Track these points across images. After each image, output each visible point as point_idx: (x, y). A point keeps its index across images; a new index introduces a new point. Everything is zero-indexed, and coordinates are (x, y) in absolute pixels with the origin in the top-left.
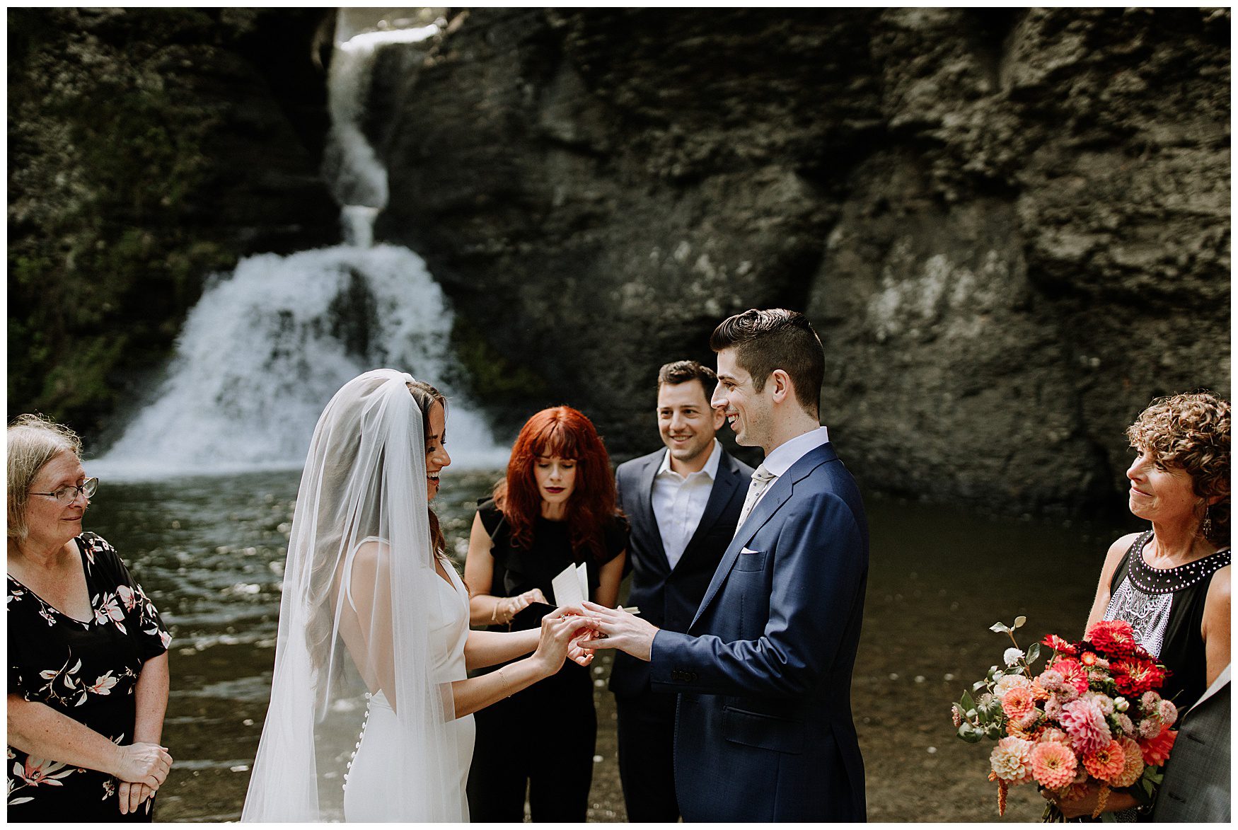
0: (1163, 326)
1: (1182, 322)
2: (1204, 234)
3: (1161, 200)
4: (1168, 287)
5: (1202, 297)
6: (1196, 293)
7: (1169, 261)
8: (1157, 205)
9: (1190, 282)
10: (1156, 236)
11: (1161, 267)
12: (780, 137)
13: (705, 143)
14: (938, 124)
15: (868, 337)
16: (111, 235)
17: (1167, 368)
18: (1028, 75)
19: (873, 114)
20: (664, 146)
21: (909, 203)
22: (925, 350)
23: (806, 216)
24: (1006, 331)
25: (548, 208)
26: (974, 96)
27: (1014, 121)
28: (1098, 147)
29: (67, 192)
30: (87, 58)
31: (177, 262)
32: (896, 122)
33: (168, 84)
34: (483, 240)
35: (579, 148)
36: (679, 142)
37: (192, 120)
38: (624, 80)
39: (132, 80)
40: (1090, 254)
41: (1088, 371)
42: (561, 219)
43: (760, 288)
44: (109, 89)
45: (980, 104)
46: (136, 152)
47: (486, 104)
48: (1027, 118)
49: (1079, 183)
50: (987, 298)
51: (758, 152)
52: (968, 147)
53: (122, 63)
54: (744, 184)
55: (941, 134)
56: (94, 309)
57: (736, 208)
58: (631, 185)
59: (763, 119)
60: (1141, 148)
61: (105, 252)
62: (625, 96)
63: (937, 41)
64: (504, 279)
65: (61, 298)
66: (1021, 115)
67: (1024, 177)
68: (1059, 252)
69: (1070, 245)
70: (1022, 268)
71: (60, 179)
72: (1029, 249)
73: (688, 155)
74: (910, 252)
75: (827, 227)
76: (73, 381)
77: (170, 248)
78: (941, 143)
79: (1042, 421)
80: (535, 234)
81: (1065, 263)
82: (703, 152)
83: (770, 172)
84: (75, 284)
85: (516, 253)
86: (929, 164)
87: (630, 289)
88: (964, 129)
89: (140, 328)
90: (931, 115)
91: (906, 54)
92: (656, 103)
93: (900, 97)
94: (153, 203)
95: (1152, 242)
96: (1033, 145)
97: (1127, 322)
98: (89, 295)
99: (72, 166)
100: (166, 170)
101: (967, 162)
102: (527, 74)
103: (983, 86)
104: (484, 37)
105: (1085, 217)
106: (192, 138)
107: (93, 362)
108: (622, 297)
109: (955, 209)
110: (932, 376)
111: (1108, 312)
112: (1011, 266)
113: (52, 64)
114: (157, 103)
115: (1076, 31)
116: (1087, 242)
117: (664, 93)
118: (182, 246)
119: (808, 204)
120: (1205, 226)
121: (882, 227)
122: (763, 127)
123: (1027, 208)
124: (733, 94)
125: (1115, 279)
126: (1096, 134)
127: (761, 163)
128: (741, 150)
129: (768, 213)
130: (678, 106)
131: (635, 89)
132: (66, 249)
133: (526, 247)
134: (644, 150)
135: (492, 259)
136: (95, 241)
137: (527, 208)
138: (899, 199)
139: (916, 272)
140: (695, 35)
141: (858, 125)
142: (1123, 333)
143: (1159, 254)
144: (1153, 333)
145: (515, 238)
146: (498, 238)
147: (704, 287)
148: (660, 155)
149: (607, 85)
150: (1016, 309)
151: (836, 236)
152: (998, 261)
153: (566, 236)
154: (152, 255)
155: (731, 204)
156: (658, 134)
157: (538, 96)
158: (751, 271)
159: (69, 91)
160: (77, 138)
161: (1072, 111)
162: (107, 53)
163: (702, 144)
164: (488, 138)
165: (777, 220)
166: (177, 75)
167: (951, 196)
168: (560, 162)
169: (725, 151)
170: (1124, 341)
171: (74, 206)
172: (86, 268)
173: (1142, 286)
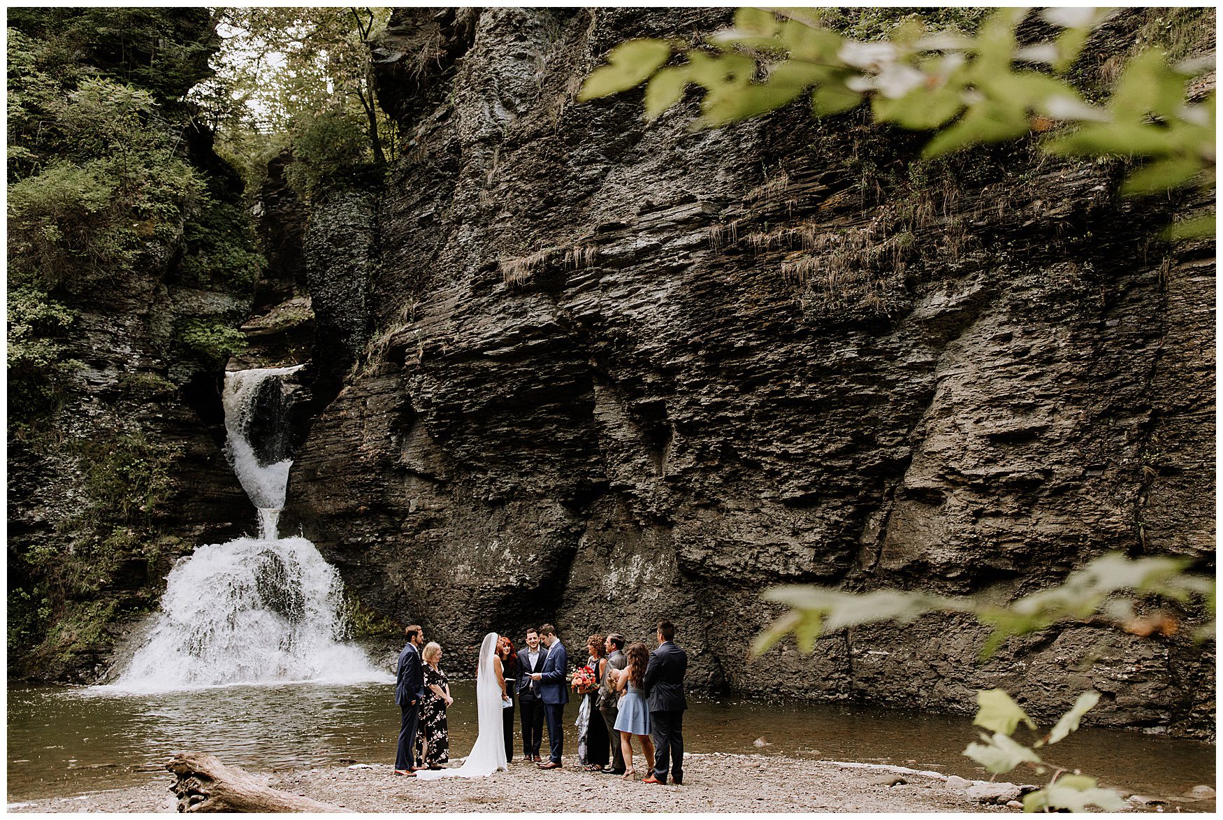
0: (739, 595)
1: (746, 593)
2: (750, 552)
3: (732, 535)
4: (738, 577)
5: (753, 581)
6: (749, 579)
7: (737, 564)
8: (730, 538)
9: (747, 574)
10: (731, 552)
11: (734, 567)
12: (551, 483)
13: (509, 482)
14: (633, 487)
15: (602, 599)
16: (105, 532)
17: (742, 616)
18: (672, 469)
19: (602, 475)
20: (483, 483)
21: (622, 525)
22: (631, 606)
23: (567, 529)
24: (670, 597)
25: (406, 513)
26: (650, 475)
27: (669, 491)
28: (706, 507)
29: (74, 502)
30: (91, 413)
31: (151, 550)
32: (612, 484)
33: (145, 429)
34: (362, 534)
35: (426, 477)
36: (492, 481)
37: (162, 453)
38: (459, 445)
39: (121, 426)
40: (704, 559)
41: (709, 618)
42: (414, 521)
43: (541, 570)
44: (106, 433)
45: (653, 479)
46: (124, 476)
47: (364, 447)
48: (674, 489)
49: (699, 523)
50: (661, 578)
51: (539, 491)
52: (649, 500)
53: (113, 414)
54: (532, 508)
55: (635, 492)
56: (92, 582)
57: (526, 522)
58: (461, 503)
59: (542, 473)
60: (723, 509)
61: (99, 543)
62: (460, 453)
63: (631, 447)
64: (374, 560)
65: (64, 576)
66: (671, 488)
67: (674, 517)
68: (692, 557)
69: (696, 554)
70: (675, 565)
71: (70, 494)
72: (678, 555)
73: (499, 489)
74: (623, 551)
75: (579, 535)
76: (76, 632)
77: (144, 540)
78: (635, 496)
79: (689, 644)
80: (397, 530)
81: (693, 563)
82: (508, 487)
83: (546, 502)
84: (77, 565)
85: (384, 541)
86: (630, 506)
87: (461, 567)
88: (645, 491)
89: (125, 595)
90: (630, 482)
91: (615, 450)
92: (480, 459)
93: (614, 471)
94: (134, 510)
95: (730, 555)
96: (678, 503)
97: (723, 593)
98: (88, 572)
99: (79, 484)
100: (143, 488)
101: (649, 507)
102: (393, 430)
103: (654, 471)
104: (364, 403)
105: (701, 540)
106: (163, 465)
107: (92, 619)
108: (455, 573)
109: (644, 530)
110: (635, 621)
111: (715, 588)
112: (671, 562)
113: (70, 418)
114: (138, 442)
115: (692, 453)
116: (703, 553)
117: (484, 454)
118: (153, 538)
119: (567, 521)
120: (750, 548)
121: (608, 537)
122: (542, 476)
123: (676, 533)
124: (525, 459)
125: (716, 571)
126: (705, 501)
127: (541, 496)
128: (529, 489)
129: (545, 526)
130: (493, 461)
131: (467, 451)
132: (69, 540)
133: (389, 538)
134: (471, 484)
135: (367, 546)
136: (93, 535)
137: (391, 514)
138: (617, 522)
139: (626, 563)
140: (504, 426)
141: (594, 480)
142: (722, 598)
143: (733, 560)
144: (735, 598)
145: (383, 533)
146: (371, 533)
147: (507, 568)
148: (480, 487)
149: (448, 446)
150: (674, 585)
151: (584, 540)
152: (666, 559)
153: (417, 532)
154: (133, 546)
155: (523, 520)
156: (481, 476)
157: (399, 443)
158: (534, 560)
159: (79, 434)
160: (84, 467)
161: (693, 489)
162: (103, 408)
163: (507, 483)
164: (366, 469)
165: (550, 530)
166: (151, 424)
167: (642, 523)
168: (413, 484)
169: (519, 488)
170: (723, 603)
171: (78, 512)
172: (85, 554)
173: (727, 576)
